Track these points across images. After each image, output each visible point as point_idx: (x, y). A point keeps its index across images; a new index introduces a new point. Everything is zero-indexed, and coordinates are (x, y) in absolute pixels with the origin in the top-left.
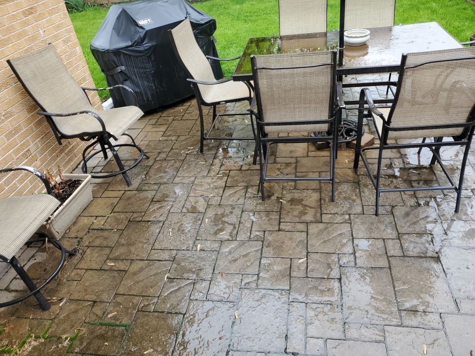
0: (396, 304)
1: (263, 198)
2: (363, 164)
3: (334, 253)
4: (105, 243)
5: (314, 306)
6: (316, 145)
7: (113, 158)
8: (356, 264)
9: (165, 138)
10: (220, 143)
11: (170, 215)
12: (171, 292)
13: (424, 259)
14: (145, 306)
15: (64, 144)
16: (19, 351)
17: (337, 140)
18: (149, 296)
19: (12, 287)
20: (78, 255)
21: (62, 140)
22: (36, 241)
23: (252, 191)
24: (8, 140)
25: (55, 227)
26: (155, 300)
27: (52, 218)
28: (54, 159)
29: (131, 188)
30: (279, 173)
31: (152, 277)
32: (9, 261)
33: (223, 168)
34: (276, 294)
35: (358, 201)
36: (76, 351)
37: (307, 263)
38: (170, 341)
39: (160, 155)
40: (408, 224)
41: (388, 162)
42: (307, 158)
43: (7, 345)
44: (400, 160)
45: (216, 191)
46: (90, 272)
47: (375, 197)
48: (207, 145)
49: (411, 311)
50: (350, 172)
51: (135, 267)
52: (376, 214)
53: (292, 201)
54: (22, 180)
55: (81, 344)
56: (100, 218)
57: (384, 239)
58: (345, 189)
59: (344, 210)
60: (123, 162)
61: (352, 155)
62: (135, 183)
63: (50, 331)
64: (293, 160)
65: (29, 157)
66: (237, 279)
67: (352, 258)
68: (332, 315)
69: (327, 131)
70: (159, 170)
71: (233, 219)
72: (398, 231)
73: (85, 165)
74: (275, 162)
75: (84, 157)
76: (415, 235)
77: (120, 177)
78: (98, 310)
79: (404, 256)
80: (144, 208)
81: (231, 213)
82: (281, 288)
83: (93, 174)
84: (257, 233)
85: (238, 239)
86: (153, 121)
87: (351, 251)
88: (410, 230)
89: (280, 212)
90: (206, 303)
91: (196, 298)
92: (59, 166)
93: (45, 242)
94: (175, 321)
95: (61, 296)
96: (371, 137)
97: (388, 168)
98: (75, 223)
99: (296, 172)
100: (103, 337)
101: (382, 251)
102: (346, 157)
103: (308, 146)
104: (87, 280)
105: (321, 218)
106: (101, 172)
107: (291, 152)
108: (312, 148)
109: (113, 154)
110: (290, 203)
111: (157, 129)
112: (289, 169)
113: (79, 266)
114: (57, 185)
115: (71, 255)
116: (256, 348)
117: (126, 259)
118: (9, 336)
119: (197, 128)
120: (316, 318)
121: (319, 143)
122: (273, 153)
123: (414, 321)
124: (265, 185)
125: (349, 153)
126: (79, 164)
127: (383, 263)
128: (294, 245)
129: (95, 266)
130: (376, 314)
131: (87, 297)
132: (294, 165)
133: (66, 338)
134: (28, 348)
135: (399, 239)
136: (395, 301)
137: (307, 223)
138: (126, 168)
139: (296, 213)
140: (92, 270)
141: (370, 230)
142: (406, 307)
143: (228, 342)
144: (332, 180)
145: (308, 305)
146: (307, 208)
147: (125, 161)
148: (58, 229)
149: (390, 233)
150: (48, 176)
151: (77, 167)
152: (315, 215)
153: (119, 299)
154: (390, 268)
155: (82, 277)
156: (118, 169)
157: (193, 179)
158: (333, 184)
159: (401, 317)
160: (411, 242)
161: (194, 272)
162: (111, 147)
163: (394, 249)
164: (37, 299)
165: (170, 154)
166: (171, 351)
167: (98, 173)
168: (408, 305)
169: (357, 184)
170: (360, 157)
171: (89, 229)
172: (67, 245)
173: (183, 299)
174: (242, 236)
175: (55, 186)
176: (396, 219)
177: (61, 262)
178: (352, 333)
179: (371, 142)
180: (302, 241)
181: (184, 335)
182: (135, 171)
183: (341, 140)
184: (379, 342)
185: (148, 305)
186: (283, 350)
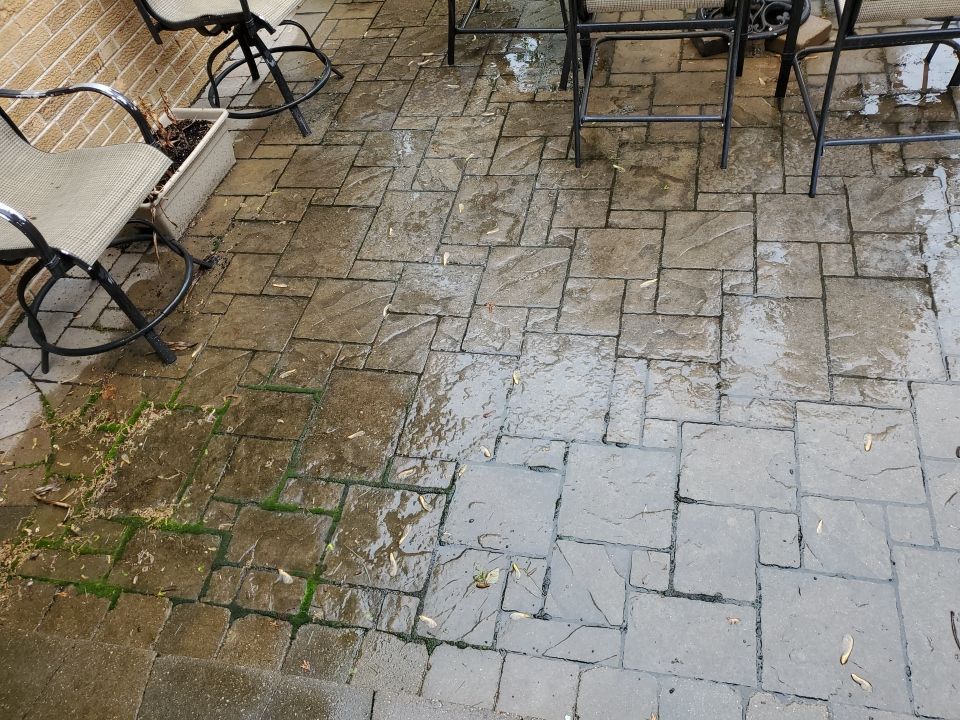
0: (826, 366)
1: (578, 162)
2: (797, 87)
3: (713, 269)
4: (266, 246)
5: (664, 365)
6: (700, 45)
7: (271, 77)
8: (755, 291)
9: (375, 33)
10: (492, 41)
11: (389, 195)
12: (395, 338)
13: (897, 283)
14: (347, 359)
15: (167, 45)
16: (131, 428)
17: (745, 29)
18: (355, 343)
19: (104, 323)
20: (217, 269)
21: (163, 34)
22: (135, 241)
23: (556, 146)
24: (54, 31)
25: (169, 213)
26: (367, 350)
27: (161, 195)
28: (151, 77)
29: (309, 139)
30: (616, 107)
31: (359, 310)
32: (90, 268)
33: (496, 97)
34: (594, 344)
35: (777, 167)
36: (228, 431)
37: (658, 289)
38: (395, 418)
39: (365, 70)
40: (876, 214)
41: (852, 81)
42: (675, 76)
43: (109, 419)
44: (883, 78)
45: (480, 146)
46: (242, 299)
47: (812, 157)
48: (462, 48)
49: (853, 377)
50: (766, 107)
51: (326, 291)
52: (811, 194)
53: (637, 169)
54: (93, 120)
55: (237, 419)
56: (252, 199)
57: (819, 244)
58: (751, 140)
59: (743, 185)
60: (291, 86)
61: (775, 67)
62: (318, 129)
63: (180, 397)
64: (648, 80)
65: (100, 72)
66: (519, 315)
67: (749, 279)
68: (695, 380)
69: (722, 5)
70: (369, 102)
71: (513, 204)
72: (851, 228)
73: (214, 92)
74: (608, 84)
75: (211, 77)
76: (887, 236)
77: (287, 116)
78: (261, 365)
79: (857, 276)
80: (338, 179)
81: (511, 191)
82: (603, 332)
83: (233, 111)
84: (562, 232)
85: (523, 244)
87: (750, 265)
88: (879, 225)
89: (611, 190)
90: (460, 356)
91: (442, 347)
92: (161, 91)
93: (153, 244)
94: (402, 385)
95: (192, 340)
96: (826, 23)
97: (852, 96)
98: (204, 209)
99: (652, 105)
100: (275, 410)
101: (811, 268)
102: (761, 72)
103: (682, 48)
104: (237, 313)
105: (696, 201)
106: (247, 107)
107: (643, 61)
108: (690, 53)
109: (270, 66)
110: (633, 172)
111: (358, 14)
112: (639, 100)
113: (223, 287)
114: (163, 131)
115: (205, 267)
116: (549, 434)
117: (307, 277)
118: (109, 404)
119: (441, 10)
120: (665, 385)
121: (705, 39)
122: (606, 65)
123: (858, 395)
124: (583, 133)
125: (769, 63)
126: (203, 90)
127: (812, 288)
128: (634, 254)
129: (249, 289)
130: (785, 382)
131: (240, 343)
132: (647, 91)
133: (210, 410)
134: (145, 424)
135: (852, 243)
136: (826, 360)
137: (665, 212)
138: (297, 98)
139: (643, 192)
140: (246, 295)
141: (794, 225)
142: (845, 369)
143: (498, 423)
144: (725, 120)
145: (653, 362)
146: (669, 182)
147: (293, 85)
148: (175, 215)
149: (835, 230)
150: (143, 111)
151: (199, 96)
152: (683, 196)
153: (299, 347)
154: (824, 299)
155: (227, 308)
156: (281, 101)
157: (432, 121)
158: (725, 128)
159: (832, 387)
160: (875, 249)
161: (437, 303)
162: (265, 52)
163: (838, 262)
164: (153, 344)
165: (386, 68)
166: (397, 434)
167: (242, 108)
168: (848, 367)
169: (779, 130)
170: (792, 73)
171: (234, 220)
172: (193, 248)
173: (417, 349)
174: (532, 238)
175: (159, 131)
176: (850, 204)
177: (185, 279)
178: (734, 413)
179: (822, 38)
180: (650, 247)
181: (419, 409)
182: (316, 104)
183: (754, 32)
184: (782, 429)
185: (355, 357)
186: (599, 438)
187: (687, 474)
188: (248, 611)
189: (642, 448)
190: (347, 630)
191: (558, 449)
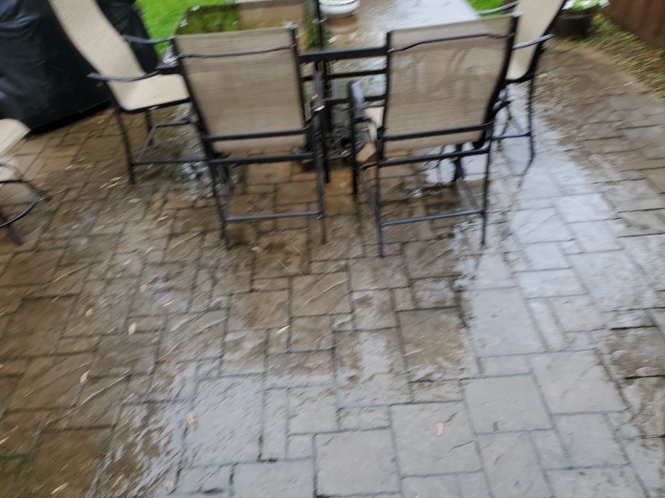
0: (405, 375)
1: (228, 248)
3: (325, 315)
5: (299, 391)
6: (303, 164)
8: (354, 327)
9: (76, 166)
11: (87, 284)
12: (93, 398)
13: (442, 311)
14: (52, 423)
18: (59, 408)
23: (212, 238)
26: (69, 412)
29: (23, 248)
31: (63, 379)
33: (167, 206)
34: (248, 382)
35: (359, 240)
37: (290, 332)
39: (68, 193)
40: (424, 264)
41: (397, 182)
42: (289, 185)
45: (156, 242)
48: (142, 172)
49: (425, 381)
50: (348, 201)
52: (382, 256)
57: (391, 290)
58: (343, 225)
59: (339, 254)
62: (31, 240)
64: (271, 188)
67: (349, 319)
68: (323, 400)
70: (71, 216)
71: (183, 282)
72: (409, 277)
74: (244, 193)
76: (431, 279)
79: (416, 310)
80: (47, 276)
81: (180, 273)
82: (255, 371)
84: (219, 299)
85: (190, 311)
86: (56, 141)
87: (349, 309)
88: (425, 273)
89: (253, 265)
90: (147, 406)
91: (132, 400)
97: (397, 191)
99: (275, 205)
101: (387, 307)
105: (309, 268)
107: (267, 176)
108: (297, 169)
110: (266, 251)
111: (62, 154)
112: (265, 202)
116: (219, 461)
117: (20, 358)
120: (301, 406)
122: (242, 180)
123: (429, 394)
124: (229, 227)
125: (346, 173)
127: (390, 321)
128: (272, 309)
132: (272, 196)
135: (411, 286)
136: (405, 371)
137: (290, 277)
138: (11, 219)
139: (275, 264)
141: (373, 278)
142: (418, 377)
143: (177, 459)
144: (322, 213)
145: (291, 389)
146: (291, 256)
149: (399, 279)
152: (301, 266)
154: (399, 327)
157: (119, 228)
159: (411, 391)
160: (426, 289)
163: (404, 302)
165: (84, 191)
168: (420, 375)
169: (357, 216)
173: (110, 405)
174: (198, 306)
176: (407, 260)
178: (350, 421)
180: (282, 303)
181: (113, 457)
184: (383, 428)
186: (256, 458)
187: (321, 475)
189: (287, 460)
191: (226, 472)
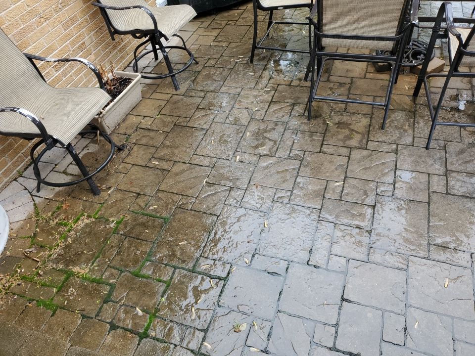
0: (427, 238)
1: (309, 118)
2: (425, 92)
3: (372, 181)
4: (151, 143)
5: (343, 227)
6: (377, 66)
7: (164, 60)
8: (393, 194)
9: (216, 44)
10: (273, 53)
11: (214, 124)
12: (208, 196)
13: (469, 200)
14: (183, 204)
15: (117, 40)
16: (74, 225)
17: (401, 62)
18: (188, 196)
19: (69, 171)
20: (126, 151)
21: (116, 36)
22: (89, 133)
23: (299, 109)
24: (65, 30)
25: (106, 121)
26: (194, 200)
27: (104, 112)
28: (107, 55)
29: (178, 92)
30: (331, 92)
31: (192, 180)
32: (65, 146)
33: (272, 81)
34: (308, 212)
35: (410, 132)
36: (121, 233)
37: (343, 187)
38: (203, 237)
39: (209, 61)
40: (460, 162)
41: (454, 92)
42: (363, 80)
43: (64, 219)
44: (470, 92)
45: (261, 105)
46: (136, 167)
47: (430, 129)
48: (258, 55)
49: (442, 246)
50: (408, 100)
51: (177, 168)
52: (427, 148)
53: (339, 124)
54: (78, 73)
55: (126, 227)
56: (147, 118)
57: (429, 174)
58: (399, 117)
59: (392, 139)
60: (172, 65)
61: (414, 80)
62: (183, 88)
63: (100, 213)
64: (349, 81)
65: (84, 51)
66: (271, 192)
67: (391, 188)
68: (358, 238)
69: (391, 50)
70: (209, 77)
71: (274, 135)
72: (447, 168)
73: (136, 65)
74: (328, 80)
75: (135, 57)
76: (465, 174)
77: (169, 79)
78: (141, 201)
79: (447, 193)
80: (190, 113)
81: (274, 129)
82: (313, 206)
83: (144, 74)
84: (297, 152)
85: (277, 156)
86: (206, 24)
87: (392, 181)
88: (462, 168)
89: (325, 134)
90: (239, 209)
91: (231, 203)
92: (111, 63)
93: (97, 135)
94: (209, 220)
95: (109, 185)
96: (442, 62)
97: (453, 100)
98: (124, 120)
99: (349, 94)
100: (144, 225)
101: (423, 186)
102: (407, 83)
103: (367, 66)
104: (133, 174)
105: (367, 145)
106: (151, 73)
107: (347, 71)
108: (371, 69)
109: (164, 55)
110: (336, 126)
111: (209, 34)
112: (342, 90)
113: (126, 160)
114: (109, 81)
115: (120, 149)
116: (280, 256)
117: (169, 160)
118: (66, 212)
119: (250, 35)
120: (342, 238)
121: (379, 64)
122: (328, 71)
123: (442, 256)
124: (313, 104)
125: (411, 78)
126: (131, 63)
127: (423, 197)
128: (333, 168)
129: (140, 162)
130: (405, 244)
131: (132, 189)
132: (348, 86)
133: (113, 221)
134: (80, 225)
135: (446, 176)
136: (427, 235)
137: (351, 148)
138: (175, 72)
139: (341, 137)
140: (138, 165)
141: (416, 163)
142: (437, 242)
143: (255, 246)
144: (387, 106)
145: (337, 225)
146: (354, 133)
147: (174, 64)
148: (109, 123)
149: (438, 168)
150: (101, 72)
151: (128, 66)
152: (361, 141)
153: (161, 195)
154: (429, 203)
155: (128, 171)
156: (167, 72)
157: (239, 90)
158: (386, 110)
159: (429, 250)
160: (458, 180)
161: (231, 181)
162: (162, 48)
164: (90, 185)
165: (219, 61)
166: (203, 245)
167: (148, 73)
168: (439, 241)
169: (413, 113)
170: (423, 85)
171: (137, 127)
172: (116, 140)
173: (218, 202)
174: (282, 153)
175: (107, 81)
176: (447, 155)
177: (110, 154)
178: (376, 257)
179: (440, 69)
180: (342, 166)
181: (215, 234)
182: (183, 75)
183: (405, 63)
184: (401, 269)
185: (187, 203)
186: (306, 262)
187: (349, 286)
188: (118, 327)
189: (327, 270)
190: (166, 344)
191: (284, 265)
